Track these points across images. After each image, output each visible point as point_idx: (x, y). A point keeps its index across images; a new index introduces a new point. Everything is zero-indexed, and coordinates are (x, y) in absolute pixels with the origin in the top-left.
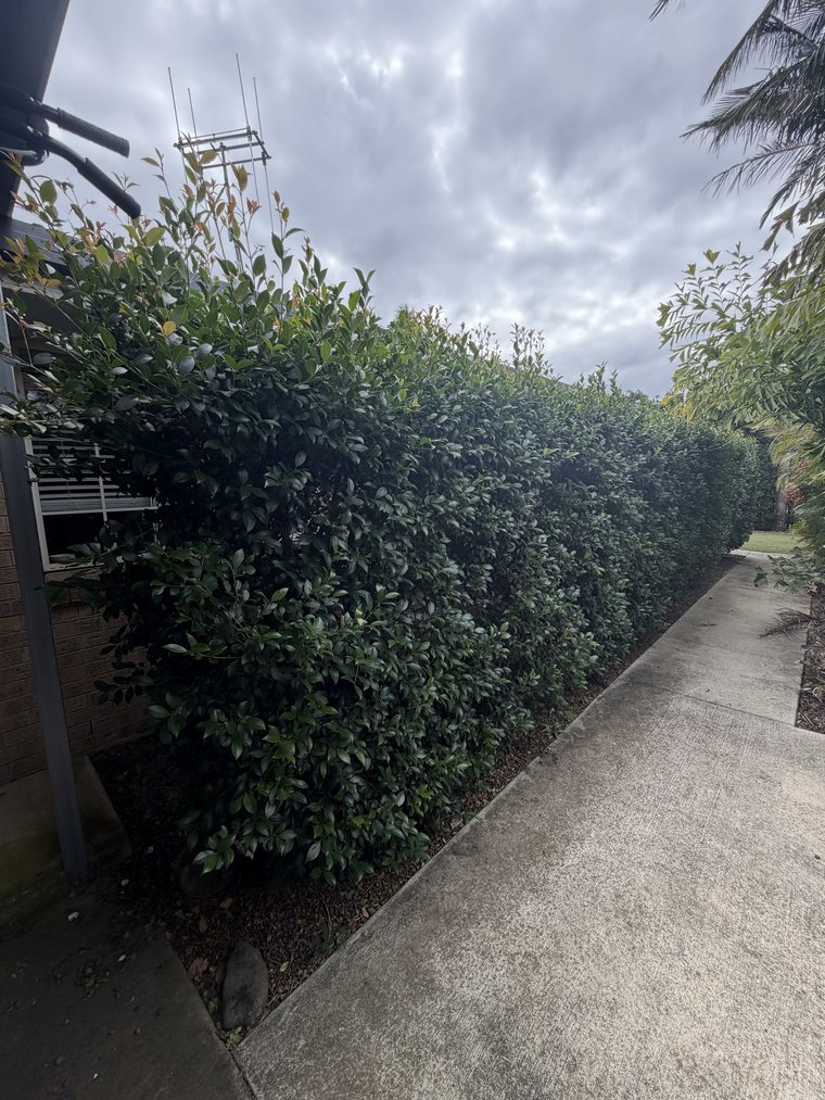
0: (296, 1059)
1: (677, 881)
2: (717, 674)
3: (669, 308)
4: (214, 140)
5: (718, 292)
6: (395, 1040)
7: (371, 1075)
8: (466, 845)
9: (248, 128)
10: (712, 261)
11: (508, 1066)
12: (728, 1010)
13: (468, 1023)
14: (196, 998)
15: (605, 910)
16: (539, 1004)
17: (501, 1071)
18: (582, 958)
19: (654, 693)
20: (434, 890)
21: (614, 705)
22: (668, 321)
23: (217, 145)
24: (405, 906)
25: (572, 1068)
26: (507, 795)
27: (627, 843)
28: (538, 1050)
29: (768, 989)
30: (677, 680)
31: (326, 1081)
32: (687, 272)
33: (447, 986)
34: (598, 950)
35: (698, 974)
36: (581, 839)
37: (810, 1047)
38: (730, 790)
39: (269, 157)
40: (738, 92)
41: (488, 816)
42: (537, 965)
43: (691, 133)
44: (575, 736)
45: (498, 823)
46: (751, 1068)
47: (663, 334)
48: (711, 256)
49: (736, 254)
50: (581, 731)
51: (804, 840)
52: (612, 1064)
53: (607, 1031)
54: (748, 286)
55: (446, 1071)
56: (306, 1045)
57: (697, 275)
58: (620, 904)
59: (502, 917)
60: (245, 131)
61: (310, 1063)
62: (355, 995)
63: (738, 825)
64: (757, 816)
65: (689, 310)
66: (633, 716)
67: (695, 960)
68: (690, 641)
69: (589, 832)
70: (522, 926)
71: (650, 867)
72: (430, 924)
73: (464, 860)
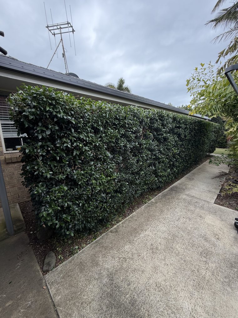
0: (60, 279)
1: (169, 242)
2: (196, 188)
3: (189, 81)
4: (58, 25)
5: (204, 76)
6: (85, 276)
7: (77, 284)
8: (114, 230)
9: (68, 22)
10: (203, 66)
11: (112, 284)
12: (173, 273)
13: (105, 273)
14: (37, 264)
15: (147, 248)
16: (124, 270)
17: (111, 285)
18: (138, 260)
19: (176, 193)
20: (103, 241)
21: (164, 196)
22: (189, 85)
23: (59, 27)
24: (95, 245)
25: (129, 285)
26: (129, 218)
27: (158, 232)
28: (121, 280)
29: (185, 269)
30: (184, 190)
31: (66, 284)
32: (195, 70)
33: (101, 264)
34: (143, 258)
35: (168, 265)
36: (146, 230)
37: (192, 283)
38: (190, 219)
39: (74, 31)
40: (224, 10)
41: (122, 223)
42: (126, 260)
43: (208, 23)
44: (151, 204)
45: (124, 225)
46: (175, 287)
47: (188, 89)
48: (202, 65)
49: (209, 64)
50: (153, 202)
51: (206, 233)
52: (139, 284)
53: (140, 277)
54: (213, 74)
55: (97, 284)
56: (63, 276)
57: (198, 71)
58: (152, 247)
59: (120, 248)
60: (67, 23)
61: (63, 280)
62: (77, 265)
63: (189, 229)
64: (195, 226)
65: (196, 81)
66: (169, 199)
67: (168, 261)
68: (190, 179)
69: (148, 228)
70: (125, 251)
71: (162, 238)
72: (100, 249)
73: (113, 234)
